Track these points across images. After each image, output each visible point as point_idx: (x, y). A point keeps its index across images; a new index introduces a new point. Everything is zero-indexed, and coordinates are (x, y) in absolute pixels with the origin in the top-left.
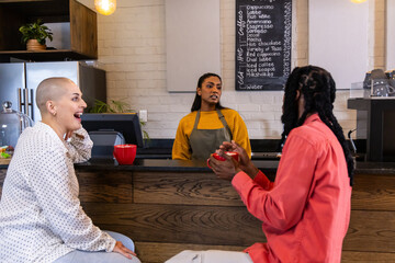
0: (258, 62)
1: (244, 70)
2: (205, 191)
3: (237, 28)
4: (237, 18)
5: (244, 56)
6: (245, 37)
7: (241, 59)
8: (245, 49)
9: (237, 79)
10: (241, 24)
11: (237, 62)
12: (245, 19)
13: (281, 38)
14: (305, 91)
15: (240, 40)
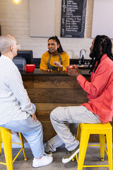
0: (71, 25)
1: (64, 28)
2: (63, 83)
3: (62, 8)
4: (62, 4)
5: (65, 21)
6: (66, 13)
7: (63, 23)
8: (65, 18)
9: (61, 32)
10: (64, 6)
11: (62, 24)
12: (66, 4)
13: (81, 14)
14: (103, 45)
15: (63, 14)
